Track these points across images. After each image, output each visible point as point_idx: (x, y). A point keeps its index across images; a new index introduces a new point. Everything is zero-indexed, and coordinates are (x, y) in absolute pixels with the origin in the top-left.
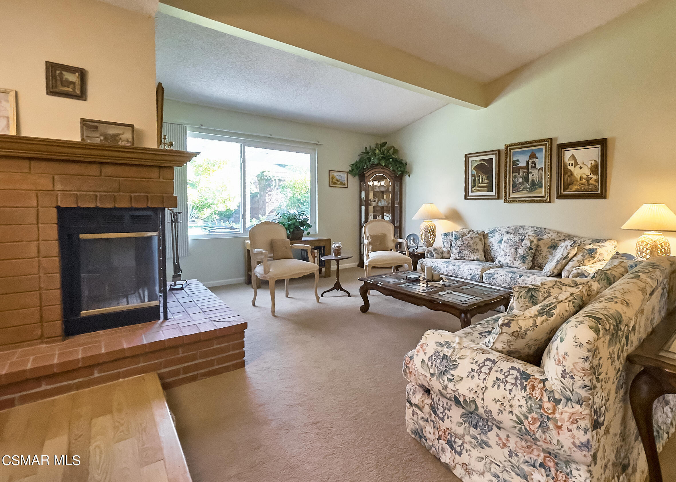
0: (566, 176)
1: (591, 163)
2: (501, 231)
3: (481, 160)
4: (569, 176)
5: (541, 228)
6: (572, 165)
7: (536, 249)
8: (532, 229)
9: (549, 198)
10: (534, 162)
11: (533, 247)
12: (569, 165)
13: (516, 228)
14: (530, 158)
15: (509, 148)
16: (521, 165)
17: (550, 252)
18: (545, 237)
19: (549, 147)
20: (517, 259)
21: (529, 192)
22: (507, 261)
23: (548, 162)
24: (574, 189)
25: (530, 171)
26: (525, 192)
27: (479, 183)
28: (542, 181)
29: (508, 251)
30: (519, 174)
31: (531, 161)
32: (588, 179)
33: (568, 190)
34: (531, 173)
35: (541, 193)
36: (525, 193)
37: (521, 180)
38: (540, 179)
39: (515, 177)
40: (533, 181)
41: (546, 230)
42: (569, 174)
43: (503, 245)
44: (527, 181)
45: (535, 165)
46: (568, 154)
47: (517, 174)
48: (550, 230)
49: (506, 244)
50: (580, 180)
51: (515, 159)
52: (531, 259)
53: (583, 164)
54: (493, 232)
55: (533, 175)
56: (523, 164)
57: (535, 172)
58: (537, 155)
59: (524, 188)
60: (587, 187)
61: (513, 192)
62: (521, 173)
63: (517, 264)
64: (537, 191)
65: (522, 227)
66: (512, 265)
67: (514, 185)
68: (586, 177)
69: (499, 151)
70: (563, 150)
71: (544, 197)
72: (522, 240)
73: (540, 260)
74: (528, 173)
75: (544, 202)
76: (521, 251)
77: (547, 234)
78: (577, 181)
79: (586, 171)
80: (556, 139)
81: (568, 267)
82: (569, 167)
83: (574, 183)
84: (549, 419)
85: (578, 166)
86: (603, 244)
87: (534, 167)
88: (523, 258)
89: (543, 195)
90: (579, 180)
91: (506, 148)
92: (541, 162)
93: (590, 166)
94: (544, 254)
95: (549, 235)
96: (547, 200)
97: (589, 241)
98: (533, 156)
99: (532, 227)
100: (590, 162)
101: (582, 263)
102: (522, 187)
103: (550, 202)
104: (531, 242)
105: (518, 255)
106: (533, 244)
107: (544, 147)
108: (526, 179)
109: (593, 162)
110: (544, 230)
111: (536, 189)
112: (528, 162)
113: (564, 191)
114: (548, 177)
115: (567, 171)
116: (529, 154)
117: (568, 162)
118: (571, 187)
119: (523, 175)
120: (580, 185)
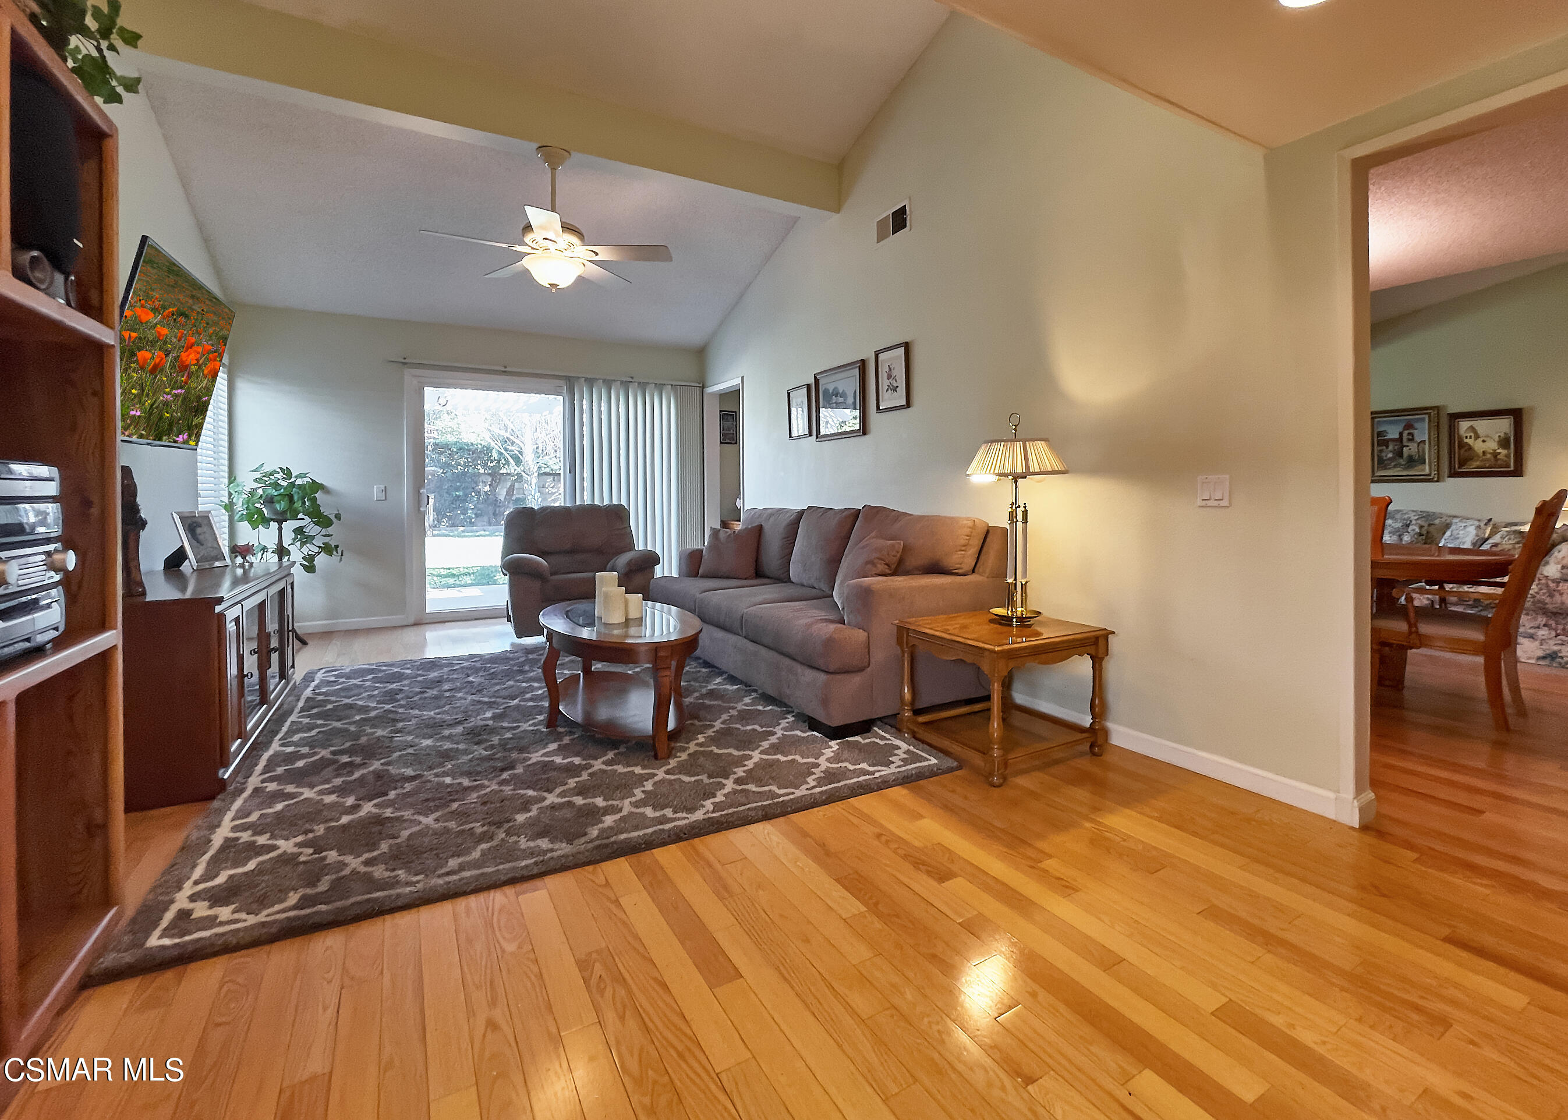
0: (1462, 451)
1: (1500, 436)
4: (1467, 451)
5: (1428, 512)
6: (1471, 438)
7: (1427, 536)
8: (1414, 513)
9: (1436, 476)
10: (1411, 434)
11: (1424, 533)
12: (1467, 438)
14: (1405, 429)
16: (1390, 436)
18: (1437, 522)
19: (1434, 417)
21: (1404, 469)
23: (1434, 435)
24: (1474, 466)
25: (1405, 444)
26: (1398, 469)
28: (1424, 456)
30: (1388, 448)
31: (1406, 432)
32: (1495, 454)
33: (1464, 468)
34: (1407, 446)
35: (1424, 470)
36: (1399, 471)
37: (1390, 455)
38: (1421, 454)
39: (1381, 451)
40: (1410, 456)
41: (1436, 514)
42: (1466, 447)
44: (1401, 457)
45: (1413, 436)
46: (1464, 425)
47: (1384, 447)
48: (1439, 514)
50: (1484, 455)
51: (1381, 429)
53: (1487, 437)
56: (1393, 435)
57: (1413, 446)
58: (1416, 425)
59: (1396, 465)
60: (1495, 463)
62: (1391, 447)
64: (1416, 468)
68: (1492, 451)
70: (1457, 420)
71: (1429, 475)
72: (1408, 526)
74: (1403, 446)
75: (1431, 480)
76: (1407, 539)
77: (1438, 518)
78: (1479, 456)
79: (1492, 445)
80: (1445, 407)
82: (1466, 440)
83: (1475, 458)
85: (1480, 440)
87: (1412, 440)
89: (1427, 471)
90: (1481, 455)
92: (1422, 432)
93: (1498, 439)
96: (1434, 478)
97: (1502, 525)
98: (1409, 426)
99: (1413, 511)
100: (1498, 435)
102: (1393, 464)
103: (1437, 481)
104: (1421, 527)
107: (1426, 417)
108: (1400, 454)
109: (1503, 434)
110: (1431, 513)
111: (1416, 466)
112: (1401, 434)
113: (1459, 468)
114: (1434, 451)
115: (1462, 445)
116: (1403, 425)
117: (1465, 435)
118: (1469, 463)
119: (1394, 449)
120: (1483, 460)
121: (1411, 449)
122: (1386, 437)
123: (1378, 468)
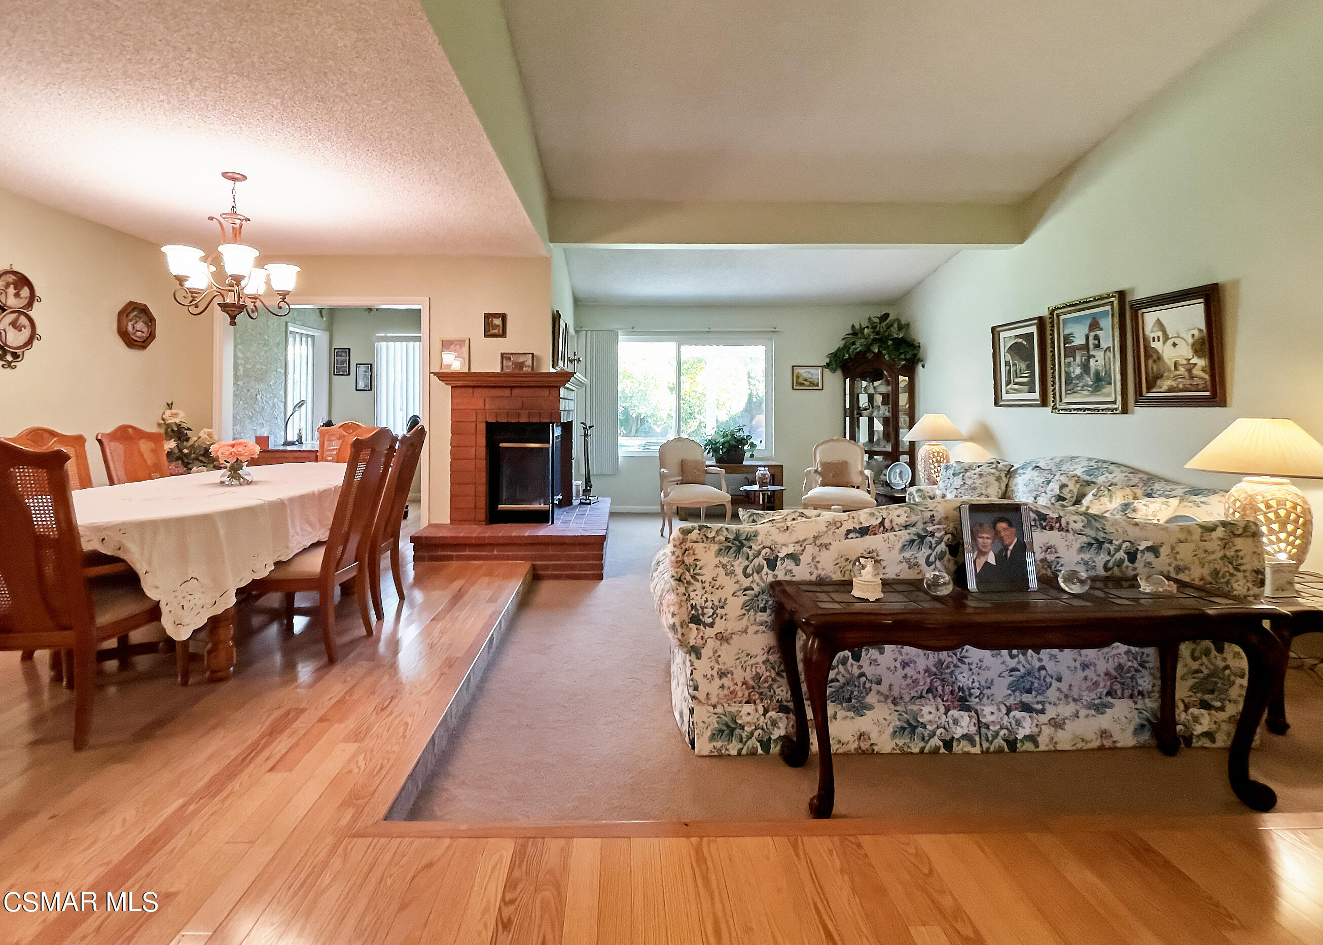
0: (1150, 362)
1: (1192, 335)
3: (1016, 336)
4: (1155, 361)
5: (1102, 462)
6: (1159, 340)
8: (1087, 464)
9: (1122, 404)
10: (1097, 338)
11: (1067, 495)
12: (1154, 341)
14: (1090, 329)
15: (1055, 313)
16: (1076, 342)
18: (1101, 479)
19: (1118, 308)
21: (1093, 393)
23: (1119, 337)
24: (1165, 388)
25: (1092, 353)
26: (1086, 392)
27: (1017, 377)
30: (1075, 361)
31: (1092, 334)
32: (1188, 367)
33: (1155, 390)
34: (1094, 356)
35: (1109, 394)
36: (1086, 396)
38: (1108, 369)
39: (1068, 365)
40: (1097, 373)
41: (1110, 466)
42: (1154, 357)
44: (1088, 373)
45: (1099, 342)
46: (1150, 317)
47: (1072, 359)
48: (1117, 465)
50: (1176, 368)
51: (1067, 332)
53: (1179, 337)
54: (1025, 466)
55: (1096, 361)
56: (1079, 341)
57: (1099, 355)
58: (1100, 324)
59: (1083, 387)
60: (1188, 382)
61: (1066, 394)
62: (1078, 358)
64: (1103, 391)
65: (1075, 458)
67: (1068, 381)
68: (1185, 362)
69: (1041, 319)
70: (1140, 312)
71: (1114, 402)
72: (1049, 482)
74: (1090, 357)
75: (1116, 411)
77: (1107, 474)
78: (1170, 370)
79: (1184, 352)
80: (1132, 291)
82: (1153, 345)
83: (1166, 374)
85: (1170, 342)
87: (1097, 346)
89: (1113, 398)
90: (1173, 369)
91: (1052, 313)
92: (1108, 336)
93: (1190, 341)
95: (1110, 476)
96: (1117, 408)
98: (1094, 325)
99: (1091, 459)
102: (1080, 384)
103: (1125, 411)
104: (1063, 486)
106: (1065, 491)
107: (1108, 308)
108: (1086, 367)
109: (1196, 332)
110: (1105, 465)
111: (1103, 387)
112: (1087, 337)
114: (1120, 364)
115: (1151, 353)
116: (1088, 322)
117: (1152, 335)
118: (1159, 382)
119: (1081, 362)
120: (1176, 378)
121: (1098, 361)
122: (1073, 344)
123: (1066, 391)
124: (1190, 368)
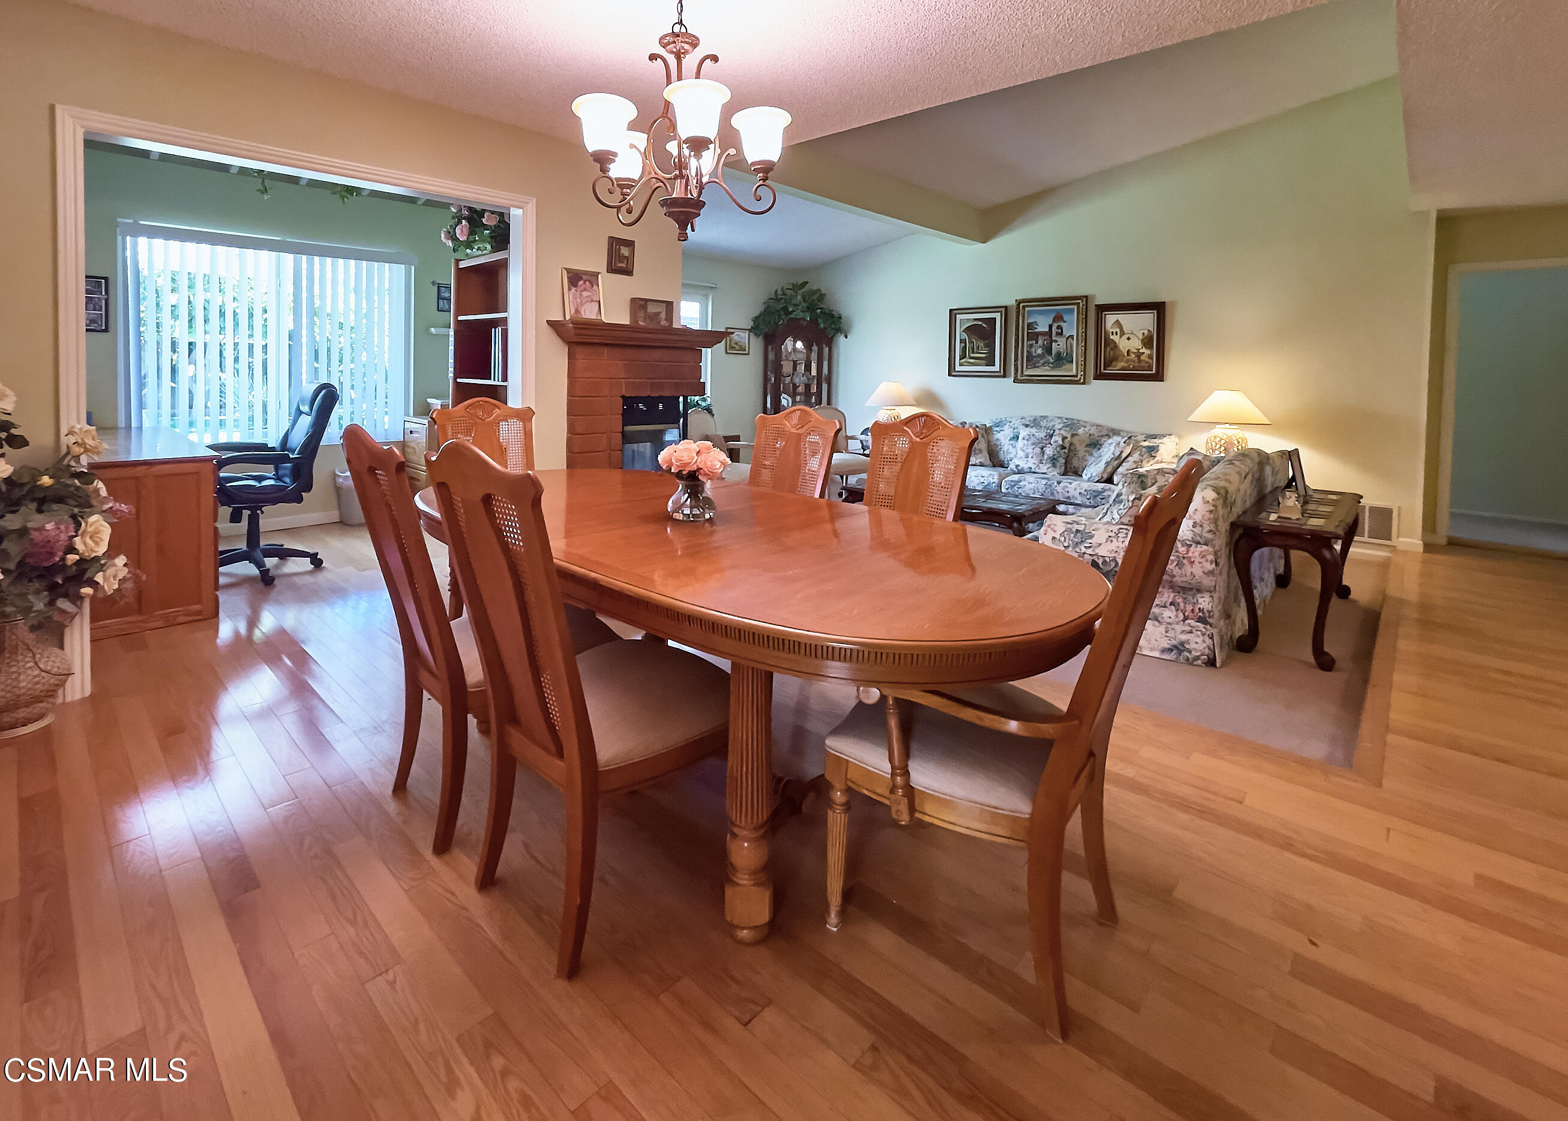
0: (1108, 349)
1: (1144, 333)
2: (1012, 423)
3: (975, 319)
4: (1112, 349)
5: (1073, 419)
6: (1117, 334)
7: (1070, 449)
8: (1060, 421)
9: (1082, 377)
10: (1059, 327)
11: (1067, 445)
12: (1113, 334)
13: (1035, 420)
14: (1054, 321)
15: (1021, 305)
16: (1039, 329)
17: (1088, 452)
18: (1081, 431)
19: (1083, 308)
20: (1044, 462)
21: (1053, 368)
22: (1030, 465)
23: (1082, 329)
24: (1119, 367)
25: (1053, 338)
26: (1047, 368)
27: (973, 353)
28: (1072, 354)
29: (1030, 450)
30: (1037, 343)
31: (1056, 325)
32: (1137, 354)
33: (1109, 368)
34: (1056, 341)
35: (1071, 370)
36: (1047, 370)
37: (1039, 351)
38: (1069, 351)
39: (1031, 346)
40: (1059, 354)
41: (1081, 423)
42: (1112, 345)
43: (1020, 443)
44: (1050, 353)
45: (1062, 330)
46: (1111, 319)
47: (1034, 342)
48: (1086, 422)
49: (1026, 442)
50: (1128, 355)
51: (1031, 321)
52: (1064, 461)
53: (1133, 333)
54: (999, 424)
55: (1059, 345)
56: (1043, 328)
57: (1062, 341)
58: (1065, 318)
59: (1044, 363)
60: (1138, 364)
61: (1027, 368)
62: (1040, 342)
63: (1044, 468)
64: (1064, 367)
65: (1044, 417)
66: (1037, 470)
67: (1030, 357)
68: (1136, 351)
69: (1006, 308)
70: (1104, 313)
71: (1076, 376)
72: (1051, 436)
73: (1075, 462)
74: (1052, 341)
75: (1077, 382)
76: (1049, 451)
77: (1082, 428)
78: (1124, 355)
79: (1135, 344)
80: (1093, 297)
81: (1120, 470)
82: (1111, 337)
83: (1120, 358)
84: (1184, 558)
85: (1126, 337)
86: (1160, 441)
87: (1061, 334)
88: (1053, 460)
89: (1074, 372)
90: (1126, 354)
91: (1018, 305)
92: (1071, 327)
93: (1141, 337)
94: (1081, 454)
95: (1087, 429)
96: (1080, 380)
97: (1143, 437)
98: (1058, 318)
99: (1059, 418)
100: (1142, 332)
101: (1139, 463)
102: (1042, 361)
103: (1084, 383)
104: (1064, 438)
105: (1046, 457)
106: (1066, 441)
107: (1075, 307)
108: (1048, 350)
109: (1146, 332)
110: (1076, 422)
111: (1064, 365)
112: (1051, 326)
113: (1104, 370)
114: (1081, 349)
115: (1109, 342)
116: (1053, 316)
117: (1111, 330)
118: (1114, 363)
119: (1044, 344)
120: (1128, 361)
122: (1036, 330)
123: (1027, 366)
124: (1139, 355)
